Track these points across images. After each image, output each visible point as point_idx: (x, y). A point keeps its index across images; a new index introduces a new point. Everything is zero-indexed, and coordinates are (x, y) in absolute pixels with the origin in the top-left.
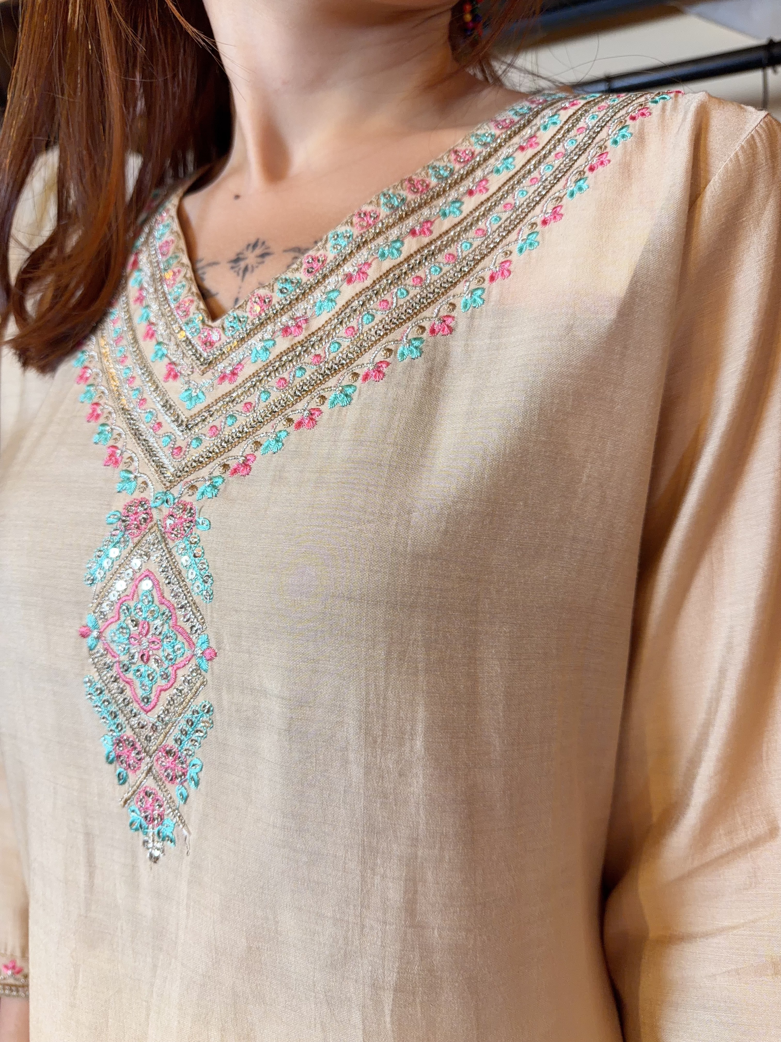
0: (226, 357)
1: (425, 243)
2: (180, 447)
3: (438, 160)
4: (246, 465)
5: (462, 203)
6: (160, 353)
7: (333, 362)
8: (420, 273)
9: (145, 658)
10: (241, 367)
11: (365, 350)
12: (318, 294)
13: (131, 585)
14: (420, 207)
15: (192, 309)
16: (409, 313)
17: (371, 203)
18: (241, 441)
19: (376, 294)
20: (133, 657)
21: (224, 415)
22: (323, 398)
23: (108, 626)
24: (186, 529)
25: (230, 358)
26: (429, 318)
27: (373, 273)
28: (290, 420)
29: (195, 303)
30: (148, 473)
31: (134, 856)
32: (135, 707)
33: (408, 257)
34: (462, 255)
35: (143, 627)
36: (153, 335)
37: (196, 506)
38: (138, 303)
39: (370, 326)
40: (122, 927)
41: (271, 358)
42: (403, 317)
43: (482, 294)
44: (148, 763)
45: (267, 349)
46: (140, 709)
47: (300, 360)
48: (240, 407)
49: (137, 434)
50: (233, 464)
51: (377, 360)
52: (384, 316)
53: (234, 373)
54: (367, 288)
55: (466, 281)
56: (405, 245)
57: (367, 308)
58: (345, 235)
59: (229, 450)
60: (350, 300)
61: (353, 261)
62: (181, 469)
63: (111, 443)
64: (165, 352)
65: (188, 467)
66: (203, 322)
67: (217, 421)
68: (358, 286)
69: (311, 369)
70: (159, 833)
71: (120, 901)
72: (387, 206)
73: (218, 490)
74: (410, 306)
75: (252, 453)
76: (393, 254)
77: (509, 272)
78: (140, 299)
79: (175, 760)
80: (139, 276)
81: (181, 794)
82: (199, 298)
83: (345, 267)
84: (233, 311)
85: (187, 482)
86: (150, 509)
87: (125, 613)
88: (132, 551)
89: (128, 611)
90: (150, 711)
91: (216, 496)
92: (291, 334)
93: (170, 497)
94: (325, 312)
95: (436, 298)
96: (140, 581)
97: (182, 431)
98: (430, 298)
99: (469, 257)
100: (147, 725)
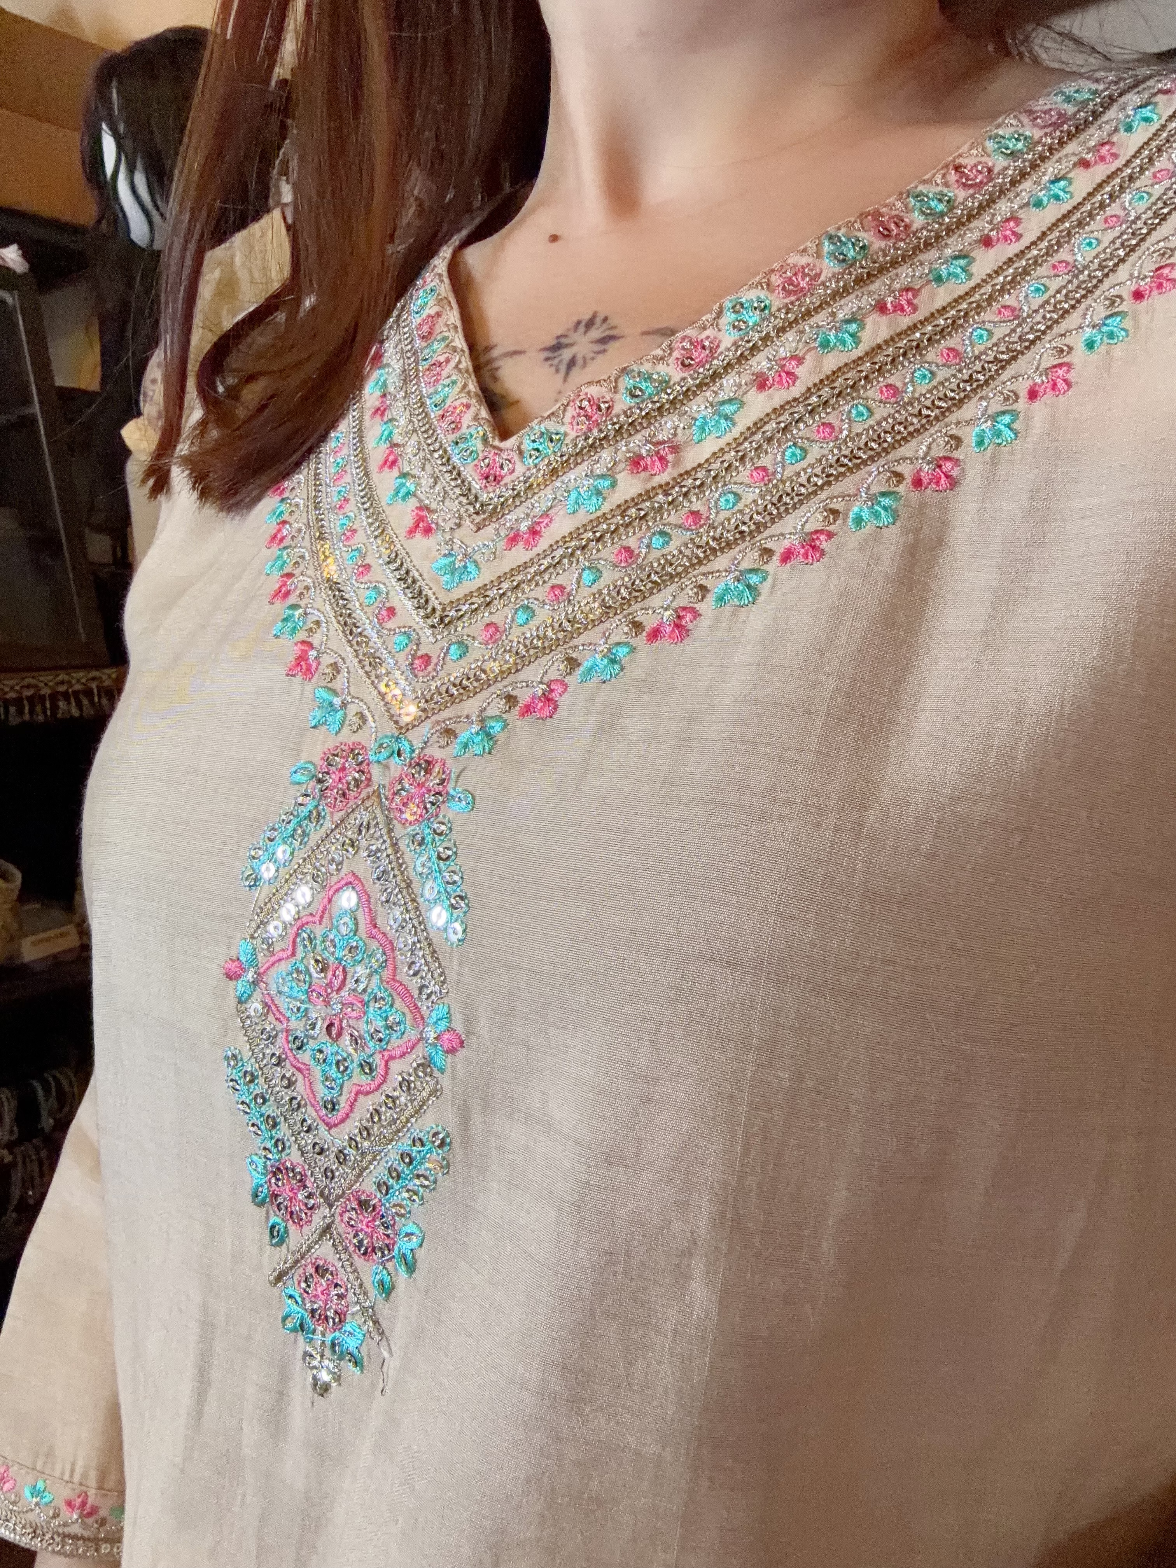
0: (522, 502)
1: (904, 327)
2: (427, 655)
3: (925, 182)
4: (547, 699)
5: (973, 260)
6: (403, 491)
7: (724, 528)
8: (894, 379)
9: (334, 1032)
10: (546, 521)
11: (787, 510)
12: (698, 407)
13: (320, 896)
14: (894, 263)
15: (467, 419)
16: (872, 449)
17: (805, 250)
18: (540, 655)
19: (811, 412)
20: (313, 1026)
21: (511, 605)
22: (703, 589)
23: (273, 965)
24: (428, 806)
25: (528, 504)
26: (911, 459)
27: (806, 375)
28: (637, 626)
29: (473, 410)
30: (368, 699)
31: (284, 1376)
32: (310, 1114)
33: (873, 349)
34: (973, 352)
35: (334, 975)
36: (394, 462)
37: (454, 768)
38: (378, 417)
39: (798, 467)
40: (244, 1496)
41: (606, 508)
42: (861, 454)
43: (1013, 421)
44: (325, 1217)
45: (599, 493)
46: (318, 1120)
47: (661, 518)
48: (542, 592)
49: (350, 627)
50: (524, 696)
51: (809, 528)
52: (826, 452)
53: (534, 532)
54: (795, 400)
55: (982, 398)
56: (867, 327)
57: (792, 435)
58: (756, 305)
59: (517, 671)
60: (761, 420)
61: (769, 352)
62: (428, 697)
63: (301, 635)
64: (413, 488)
65: (440, 694)
66: (485, 440)
67: (501, 615)
68: (778, 396)
69: (679, 538)
70: (333, 1345)
71: (246, 1451)
72: (835, 257)
73: (495, 743)
74: (875, 438)
75: (559, 678)
76: (844, 343)
77: (1068, 384)
78: (380, 411)
79: (374, 1220)
80: (381, 375)
81: (382, 1283)
82: (480, 402)
83: (753, 362)
84: (540, 423)
85: (438, 722)
86: (368, 765)
87: (305, 946)
88: (328, 836)
89: (311, 943)
90: (336, 1125)
91: (490, 753)
92: (645, 469)
93: (405, 746)
94: (713, 436)
95: (923, 426)
96: (337, 891)
97: (433, 626)
98: (913, 424)
99: (987, 355)
100: (328, 1149)
